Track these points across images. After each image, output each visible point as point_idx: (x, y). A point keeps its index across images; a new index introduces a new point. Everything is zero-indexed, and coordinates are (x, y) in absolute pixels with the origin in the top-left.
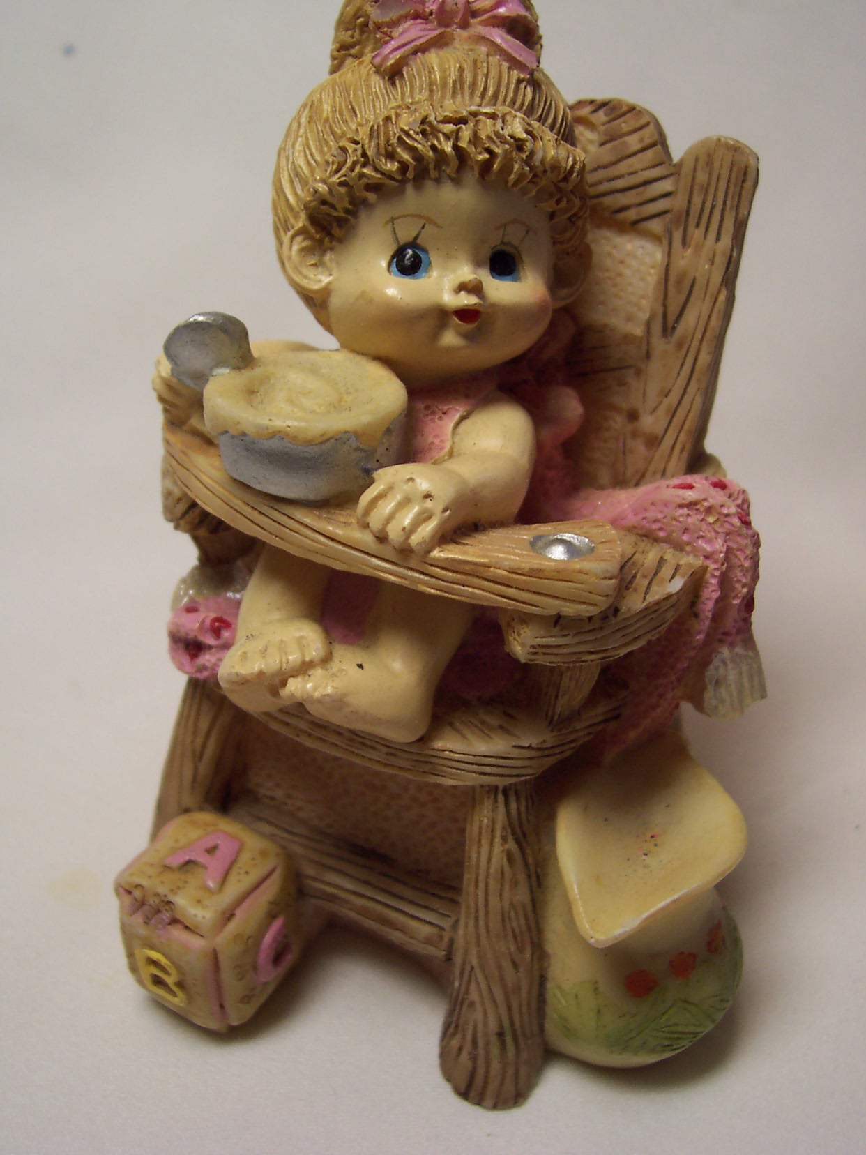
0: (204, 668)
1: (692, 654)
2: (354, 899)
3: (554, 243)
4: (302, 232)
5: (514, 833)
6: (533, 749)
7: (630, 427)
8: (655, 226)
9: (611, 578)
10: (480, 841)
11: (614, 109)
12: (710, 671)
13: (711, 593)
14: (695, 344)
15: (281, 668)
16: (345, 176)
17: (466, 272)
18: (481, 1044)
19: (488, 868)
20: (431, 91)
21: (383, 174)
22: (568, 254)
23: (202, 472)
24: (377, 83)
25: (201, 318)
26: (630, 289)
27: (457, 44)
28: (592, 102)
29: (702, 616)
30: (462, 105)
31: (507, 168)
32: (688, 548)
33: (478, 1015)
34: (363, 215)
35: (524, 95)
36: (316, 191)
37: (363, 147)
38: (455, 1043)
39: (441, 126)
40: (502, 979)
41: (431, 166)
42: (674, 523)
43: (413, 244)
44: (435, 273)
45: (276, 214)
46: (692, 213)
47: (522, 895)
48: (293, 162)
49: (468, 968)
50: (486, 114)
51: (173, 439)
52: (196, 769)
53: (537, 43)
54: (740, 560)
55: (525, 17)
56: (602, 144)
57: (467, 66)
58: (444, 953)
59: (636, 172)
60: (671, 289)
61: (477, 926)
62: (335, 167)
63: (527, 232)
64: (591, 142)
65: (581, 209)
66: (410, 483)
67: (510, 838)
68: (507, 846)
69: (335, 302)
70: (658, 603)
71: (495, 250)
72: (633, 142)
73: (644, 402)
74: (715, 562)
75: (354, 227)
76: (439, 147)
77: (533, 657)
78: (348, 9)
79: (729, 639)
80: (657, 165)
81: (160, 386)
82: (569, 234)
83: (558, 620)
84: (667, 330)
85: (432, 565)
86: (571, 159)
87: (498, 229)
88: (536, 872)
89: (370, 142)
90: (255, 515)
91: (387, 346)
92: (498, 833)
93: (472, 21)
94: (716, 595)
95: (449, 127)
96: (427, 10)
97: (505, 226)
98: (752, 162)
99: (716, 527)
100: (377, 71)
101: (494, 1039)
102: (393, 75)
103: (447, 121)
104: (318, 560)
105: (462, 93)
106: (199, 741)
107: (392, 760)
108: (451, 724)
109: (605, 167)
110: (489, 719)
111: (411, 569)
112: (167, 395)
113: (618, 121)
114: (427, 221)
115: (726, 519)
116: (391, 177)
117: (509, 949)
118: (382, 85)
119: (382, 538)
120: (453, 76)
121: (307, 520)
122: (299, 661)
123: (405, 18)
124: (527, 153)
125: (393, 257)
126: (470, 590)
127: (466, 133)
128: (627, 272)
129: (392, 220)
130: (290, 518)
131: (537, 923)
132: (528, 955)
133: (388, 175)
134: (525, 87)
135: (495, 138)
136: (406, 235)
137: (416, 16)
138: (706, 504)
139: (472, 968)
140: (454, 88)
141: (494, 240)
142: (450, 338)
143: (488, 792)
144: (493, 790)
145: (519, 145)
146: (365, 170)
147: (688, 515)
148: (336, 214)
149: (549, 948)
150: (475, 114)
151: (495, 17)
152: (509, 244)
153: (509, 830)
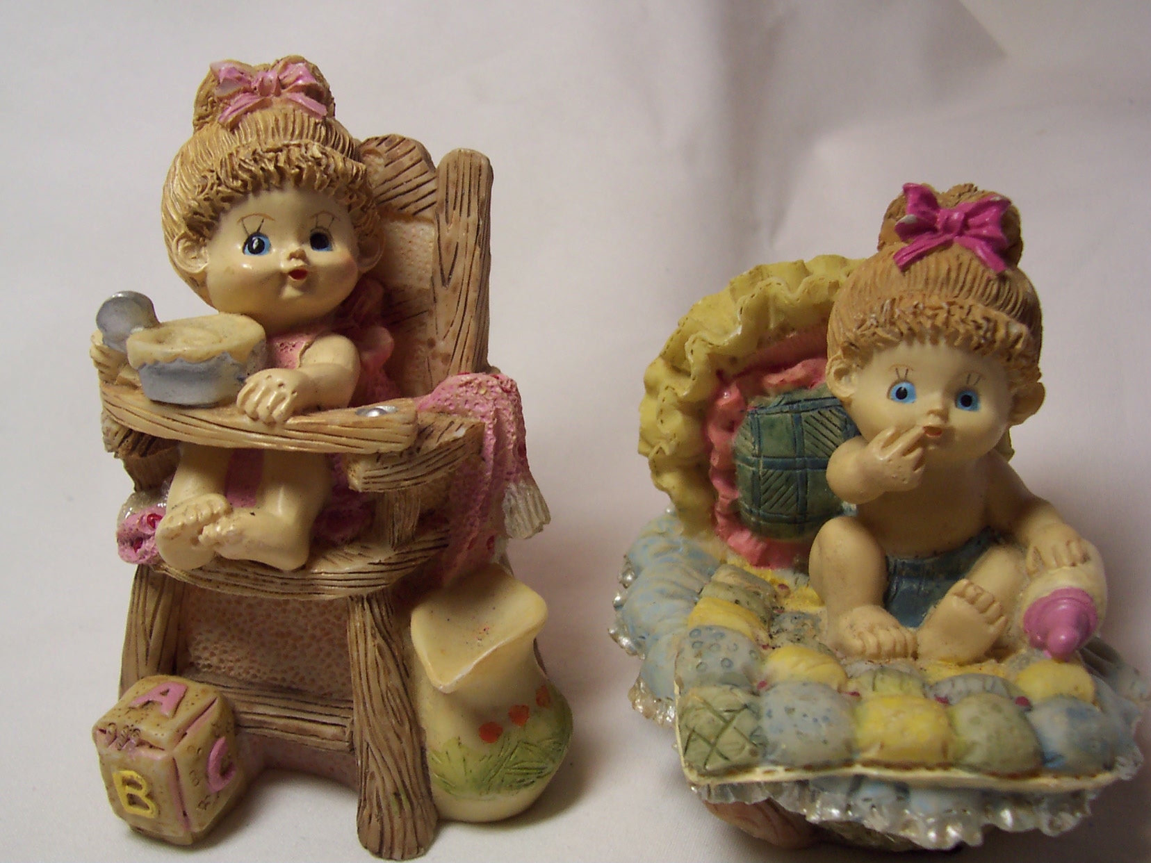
0: (146, 552)
1: (486, 488)
2: (276, 720)
3: (355, 227)
4: (184, 236)
5: (380, 632)
6: (383, 564)
7: (430, 352)
8: (428, 213)
9: (408, 424)
10: (357, 642)
11: (391, 141)
12: (505, 503)
13: (490, 441)
14: (465, 287)
15: (197, 520)
16: (207, 194)
17: (294, 247)
18: (383, 805)
19: (366, 662)
20: (258, 135)
21: (232, 189)
22: (367, 235)
23: (131, 405)
24: (224, 134)
25: (120, 295)
26: (418, 259)
27: (274, 106)
28: (376, 139)
29: (487, 459)
30: (279, 142)
31: (312, 177)
32: (470, 414)
33: (378, 782)
34: (223, 218)
35: (320, 133)
36: (190, 206)
37: (217, 174)
38: (366, 812)
39: (266, 154)
40: (390, 748)
41: (262, 181)
42: (459, 398)
43: (257, 234)
44: (274, 250)
45: (167, 230)
46: (449, 200)
47: (395, 681)
48: (174, 193)
49: (365, 745)
50: (294, 145)
51: (107, 390)
52: (148, 644)
53: (331, 103)
54: (506, 416)
55: (316, 85)
56: (387, 165)
57: (280, 118)
58: (347, 744)
59: (411, 180)
60: (443, 252)
61: (365, 710)
62: (200, 189)
63: (333, 219)
64: (380, 165)
65: (368, 201)
66: (269, 379)
67: (378, 635)
68: (376, 642)
69: (211, 280)
70: (448, 443)
71: (313, 233)
72: (406, 161)
73: (437, 333)
74: (489, 419)
75: (217, 228)
76: (266, 168)
77: (367, 486)
78: (202, 92)
79: (512, 477)
80: (424, 174)
81: (96, 353)
82: (363, 220)
83: (378, 457)
84: (445, 281)
85: (290, 430)
86: (355, 168)
87: (313, 217)
88: (403, 664)
89: (221, 169)
90: (170, 423)
91: (250, 306)
92: (369, 633)
93: (283, 91)
94: (493, 442)
95: (272, 154)
96: (253, 87)
97: (317, 215)
98: (484, 162)
99: (487, 396)
100: (223, 127)
101: (392, 798)
102: (233, 127)
103: (268, 151)
104: (215, 443)
105: (279, 135)
106: (148, 620)
107: (287, 589)
108: (324, 557)
109: (390, 180)
110: (350, 551)
111: (277, 436)
112: (101, 359)
113: (395, 149)
114: (264, 217)
115: (493, 389)
116: (238, 191)
117: (391, 722)
118: (227, 136)
119: (255, 418)
120: (272, 124)
121: (204, 417)
122: (209, 514)
123: (238, 92)
124: (324, 167)
125: (245, 244)
126: (317, 443)
127: (282, 157)
128: (415, 248)
129: (242, 219)
130: (194, 418)
131: (411, 705)
132: (407, 727)
133: (235, 190)
134: (321, 128)
135: (301, 159)
136: (252, 228)
137: (245, 91)
138: (476, 381)
139: (368, 745)
140: (273, 132)
141: (311, 225)
142: (289, 292)
143: (357, 602)
144: (360, 599)
145: (318, 162)
146: (220, 188)
147: (467, 391)
148: (204, 220)
149: (423, 725)
150: (287, 146)
151: (297, 86)
152: (321, 227)
153: (376, 629)
